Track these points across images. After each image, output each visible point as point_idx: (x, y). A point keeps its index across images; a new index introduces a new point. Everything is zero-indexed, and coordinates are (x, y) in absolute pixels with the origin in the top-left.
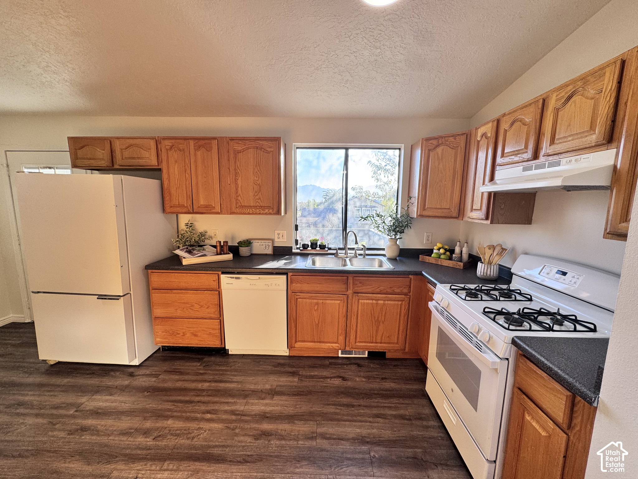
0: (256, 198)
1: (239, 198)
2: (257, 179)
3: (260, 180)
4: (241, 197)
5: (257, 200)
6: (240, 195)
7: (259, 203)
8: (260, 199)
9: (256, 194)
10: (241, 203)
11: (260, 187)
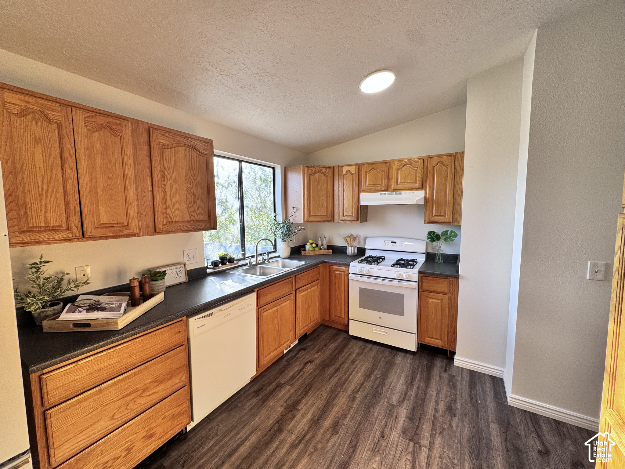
0: (190, 211)
1: (169, 211)
2: (191, 186)
3: (194, 188)
4: (170, 209)
5: (192, 213)
6: (169, 206)
7: (194, 217)
8: (195, 211)
9: (190, 206)
10: (171, 218)
11: (195, 196)
